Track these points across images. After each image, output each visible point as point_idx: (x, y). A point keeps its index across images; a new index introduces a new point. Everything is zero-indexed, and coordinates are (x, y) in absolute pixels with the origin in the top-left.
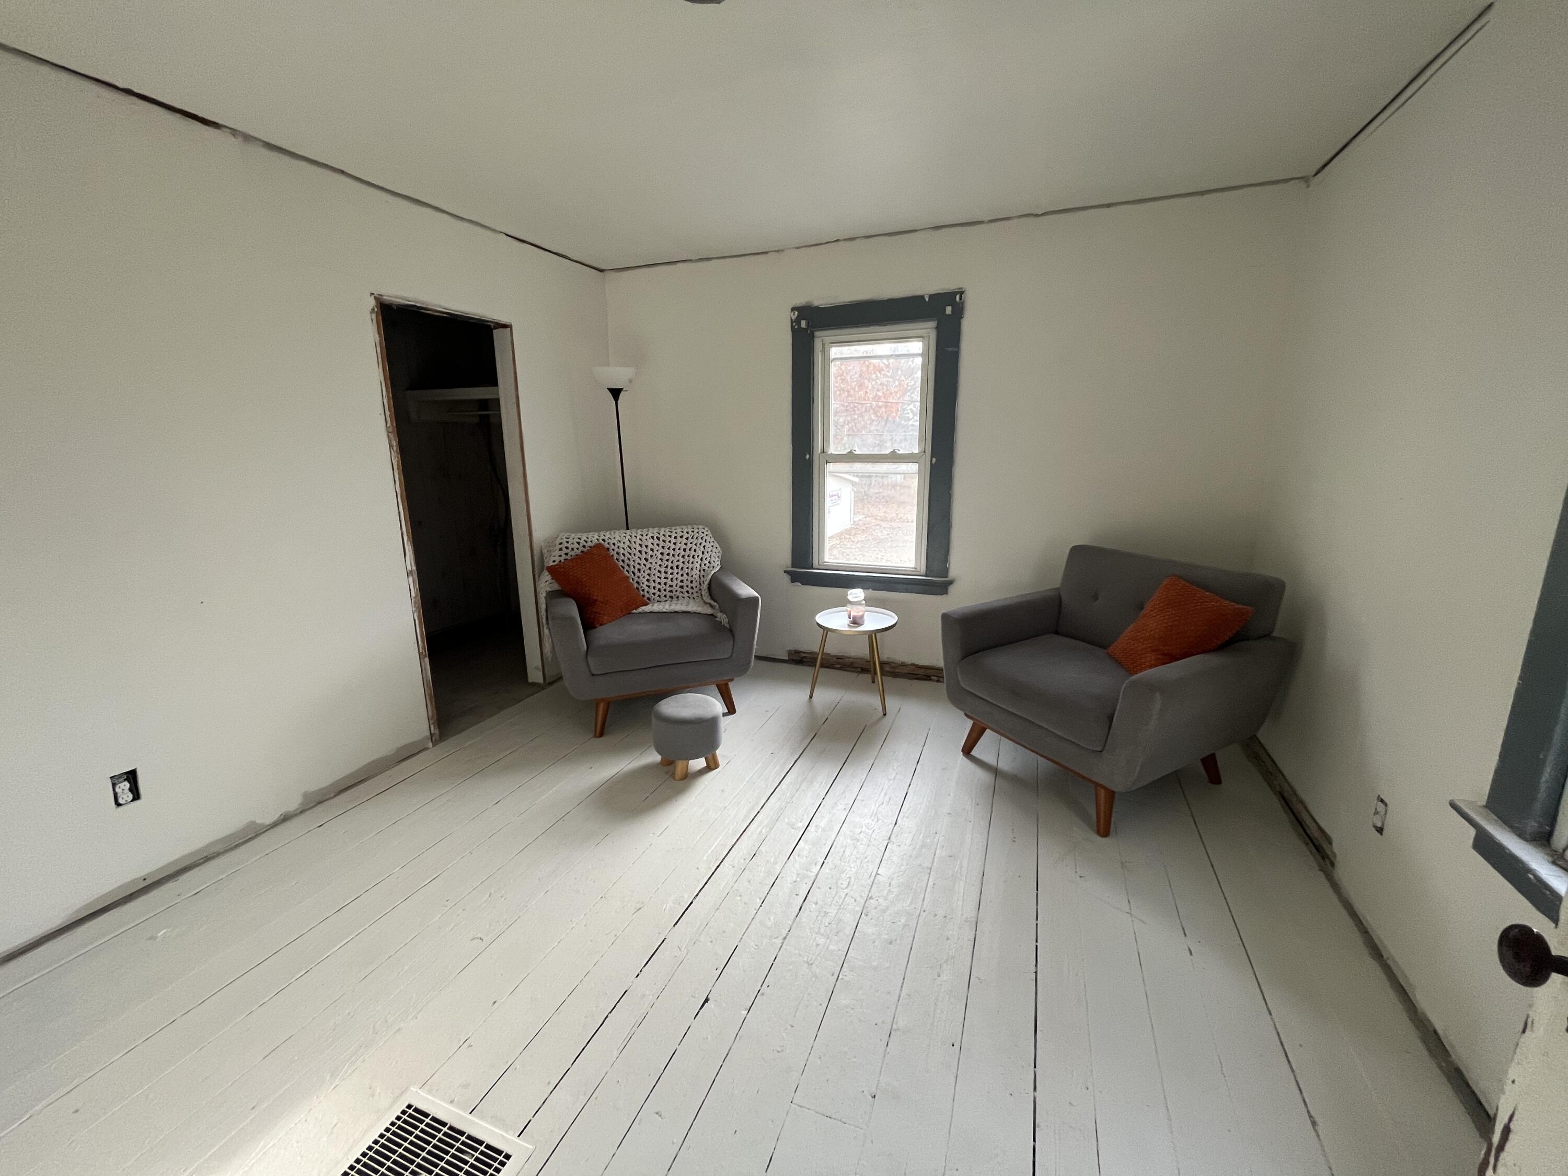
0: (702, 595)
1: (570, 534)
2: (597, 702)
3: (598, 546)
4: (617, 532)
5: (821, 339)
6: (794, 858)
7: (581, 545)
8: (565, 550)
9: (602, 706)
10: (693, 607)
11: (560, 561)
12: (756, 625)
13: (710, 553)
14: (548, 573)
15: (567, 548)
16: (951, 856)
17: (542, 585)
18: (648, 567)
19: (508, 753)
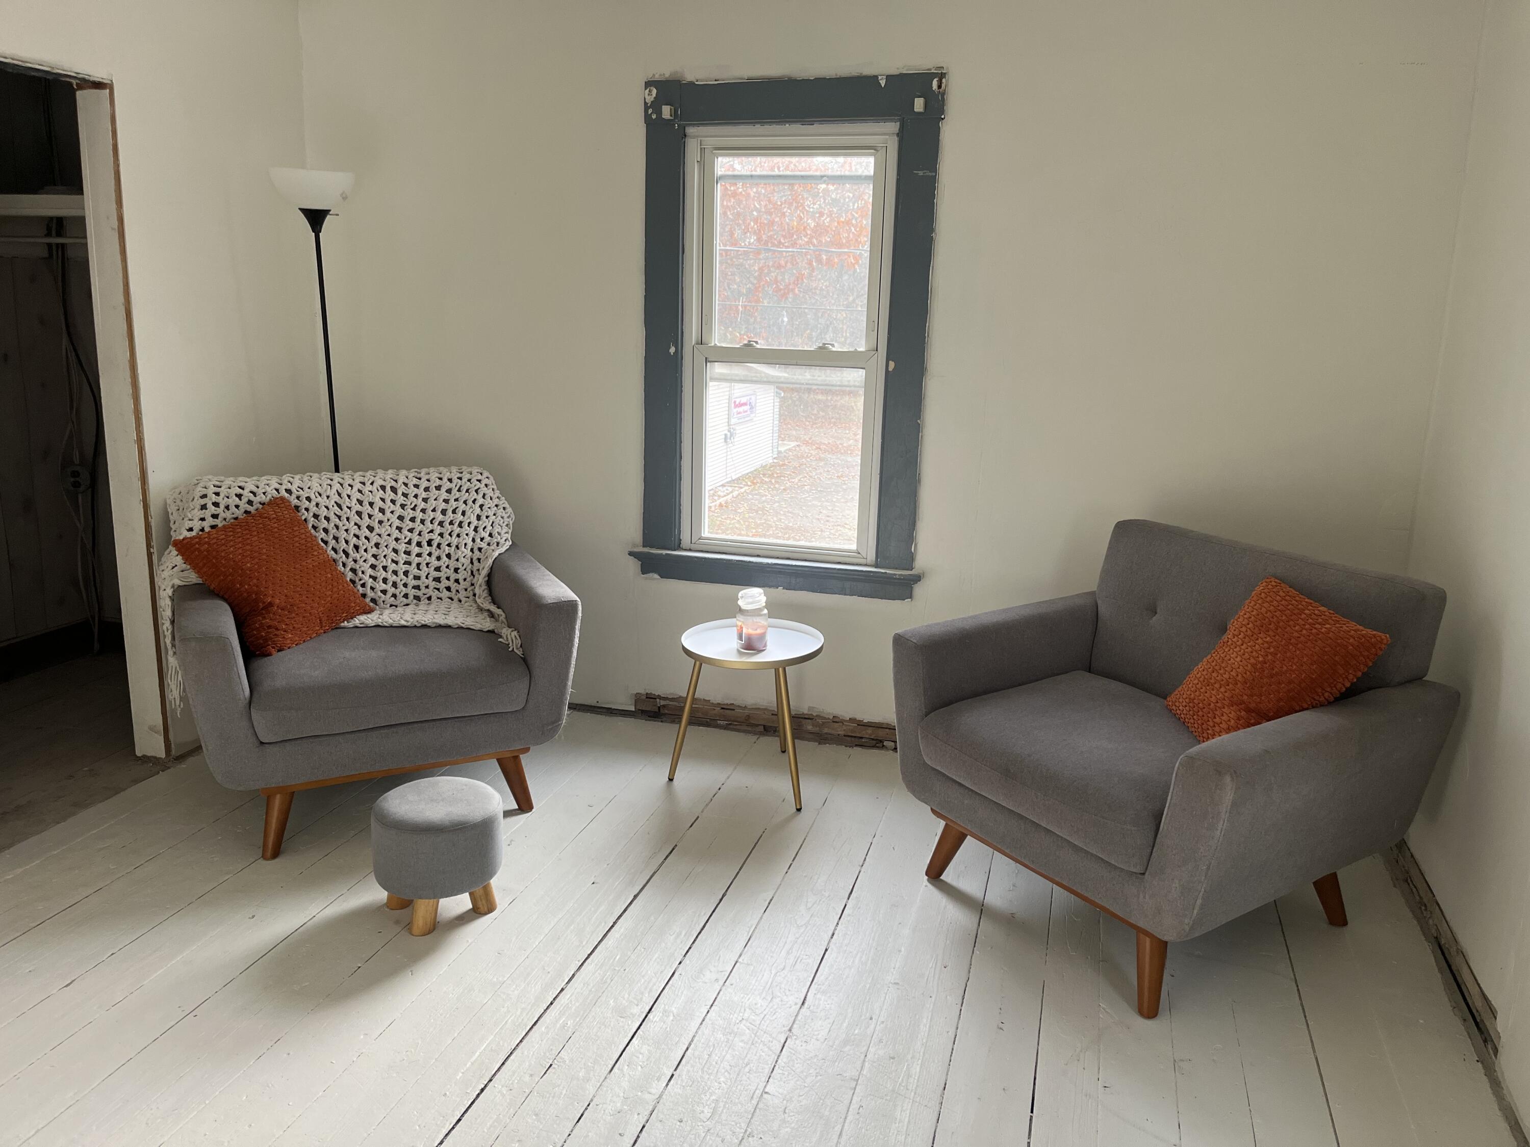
0: (474, 595)
1: (222, 478)
2: (268, 796)
3: (278, 503)
4: (316, 475)
5: (699, 139)
6: (621, 1070)
7: (245, 500)
8: (212, 509)
9: (277, 801)
10: (456, 617)
11: (202, 530)
12: (571, 652)
13: (492, 518)
14: (177, 553)
15: (216, 504)
16: (893, 1058)
17: (166, 574)
18: (373, 543)
19: (90, 891)
